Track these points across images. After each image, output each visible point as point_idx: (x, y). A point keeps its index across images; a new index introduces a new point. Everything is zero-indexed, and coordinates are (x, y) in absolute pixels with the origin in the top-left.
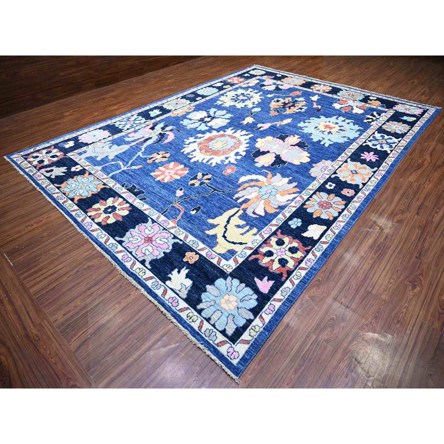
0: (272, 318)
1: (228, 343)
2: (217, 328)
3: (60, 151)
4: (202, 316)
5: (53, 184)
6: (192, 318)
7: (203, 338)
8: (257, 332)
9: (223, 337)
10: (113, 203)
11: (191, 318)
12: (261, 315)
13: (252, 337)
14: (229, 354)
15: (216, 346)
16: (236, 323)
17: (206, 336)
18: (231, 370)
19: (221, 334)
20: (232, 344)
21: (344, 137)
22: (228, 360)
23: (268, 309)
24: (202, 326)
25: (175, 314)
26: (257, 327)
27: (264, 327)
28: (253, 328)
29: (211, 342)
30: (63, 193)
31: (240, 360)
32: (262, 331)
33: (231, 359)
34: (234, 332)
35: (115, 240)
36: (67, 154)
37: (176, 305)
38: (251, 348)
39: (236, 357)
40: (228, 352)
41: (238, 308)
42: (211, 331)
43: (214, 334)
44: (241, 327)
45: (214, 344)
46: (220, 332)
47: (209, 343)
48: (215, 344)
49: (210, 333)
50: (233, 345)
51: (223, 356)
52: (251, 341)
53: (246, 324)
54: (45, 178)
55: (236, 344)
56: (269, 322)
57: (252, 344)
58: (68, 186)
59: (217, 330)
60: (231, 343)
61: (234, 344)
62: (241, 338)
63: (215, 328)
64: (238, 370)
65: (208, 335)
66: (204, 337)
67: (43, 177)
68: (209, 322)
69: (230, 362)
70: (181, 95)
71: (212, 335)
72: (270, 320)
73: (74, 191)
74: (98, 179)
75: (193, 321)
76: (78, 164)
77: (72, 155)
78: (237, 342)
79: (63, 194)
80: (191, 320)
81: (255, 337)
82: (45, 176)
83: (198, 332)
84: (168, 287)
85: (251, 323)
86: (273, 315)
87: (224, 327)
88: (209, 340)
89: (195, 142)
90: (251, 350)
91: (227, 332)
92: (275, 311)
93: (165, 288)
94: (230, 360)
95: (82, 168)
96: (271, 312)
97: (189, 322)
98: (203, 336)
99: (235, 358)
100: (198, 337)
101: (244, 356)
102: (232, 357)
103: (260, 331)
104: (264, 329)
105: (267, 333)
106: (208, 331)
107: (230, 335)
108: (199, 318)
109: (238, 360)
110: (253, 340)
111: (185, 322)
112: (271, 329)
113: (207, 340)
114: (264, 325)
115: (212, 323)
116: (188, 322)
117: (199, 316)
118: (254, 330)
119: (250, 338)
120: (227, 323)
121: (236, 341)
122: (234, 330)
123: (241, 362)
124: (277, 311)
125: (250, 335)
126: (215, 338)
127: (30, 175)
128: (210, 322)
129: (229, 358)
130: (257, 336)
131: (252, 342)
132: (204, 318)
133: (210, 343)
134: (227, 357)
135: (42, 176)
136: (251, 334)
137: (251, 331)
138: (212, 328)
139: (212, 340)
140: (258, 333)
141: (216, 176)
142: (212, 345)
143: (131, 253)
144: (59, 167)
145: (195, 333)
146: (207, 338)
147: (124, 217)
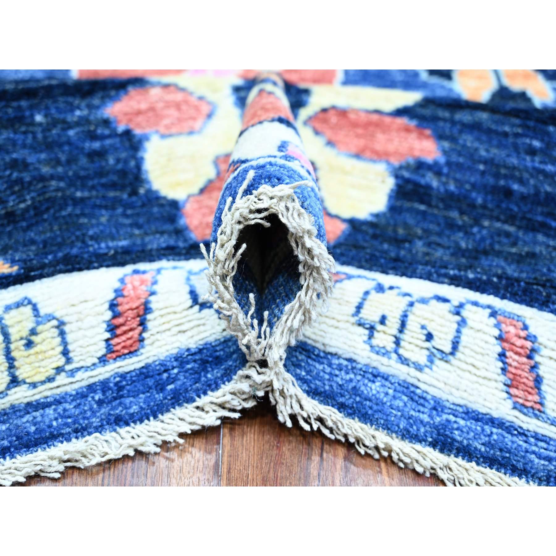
147: (427, 112)
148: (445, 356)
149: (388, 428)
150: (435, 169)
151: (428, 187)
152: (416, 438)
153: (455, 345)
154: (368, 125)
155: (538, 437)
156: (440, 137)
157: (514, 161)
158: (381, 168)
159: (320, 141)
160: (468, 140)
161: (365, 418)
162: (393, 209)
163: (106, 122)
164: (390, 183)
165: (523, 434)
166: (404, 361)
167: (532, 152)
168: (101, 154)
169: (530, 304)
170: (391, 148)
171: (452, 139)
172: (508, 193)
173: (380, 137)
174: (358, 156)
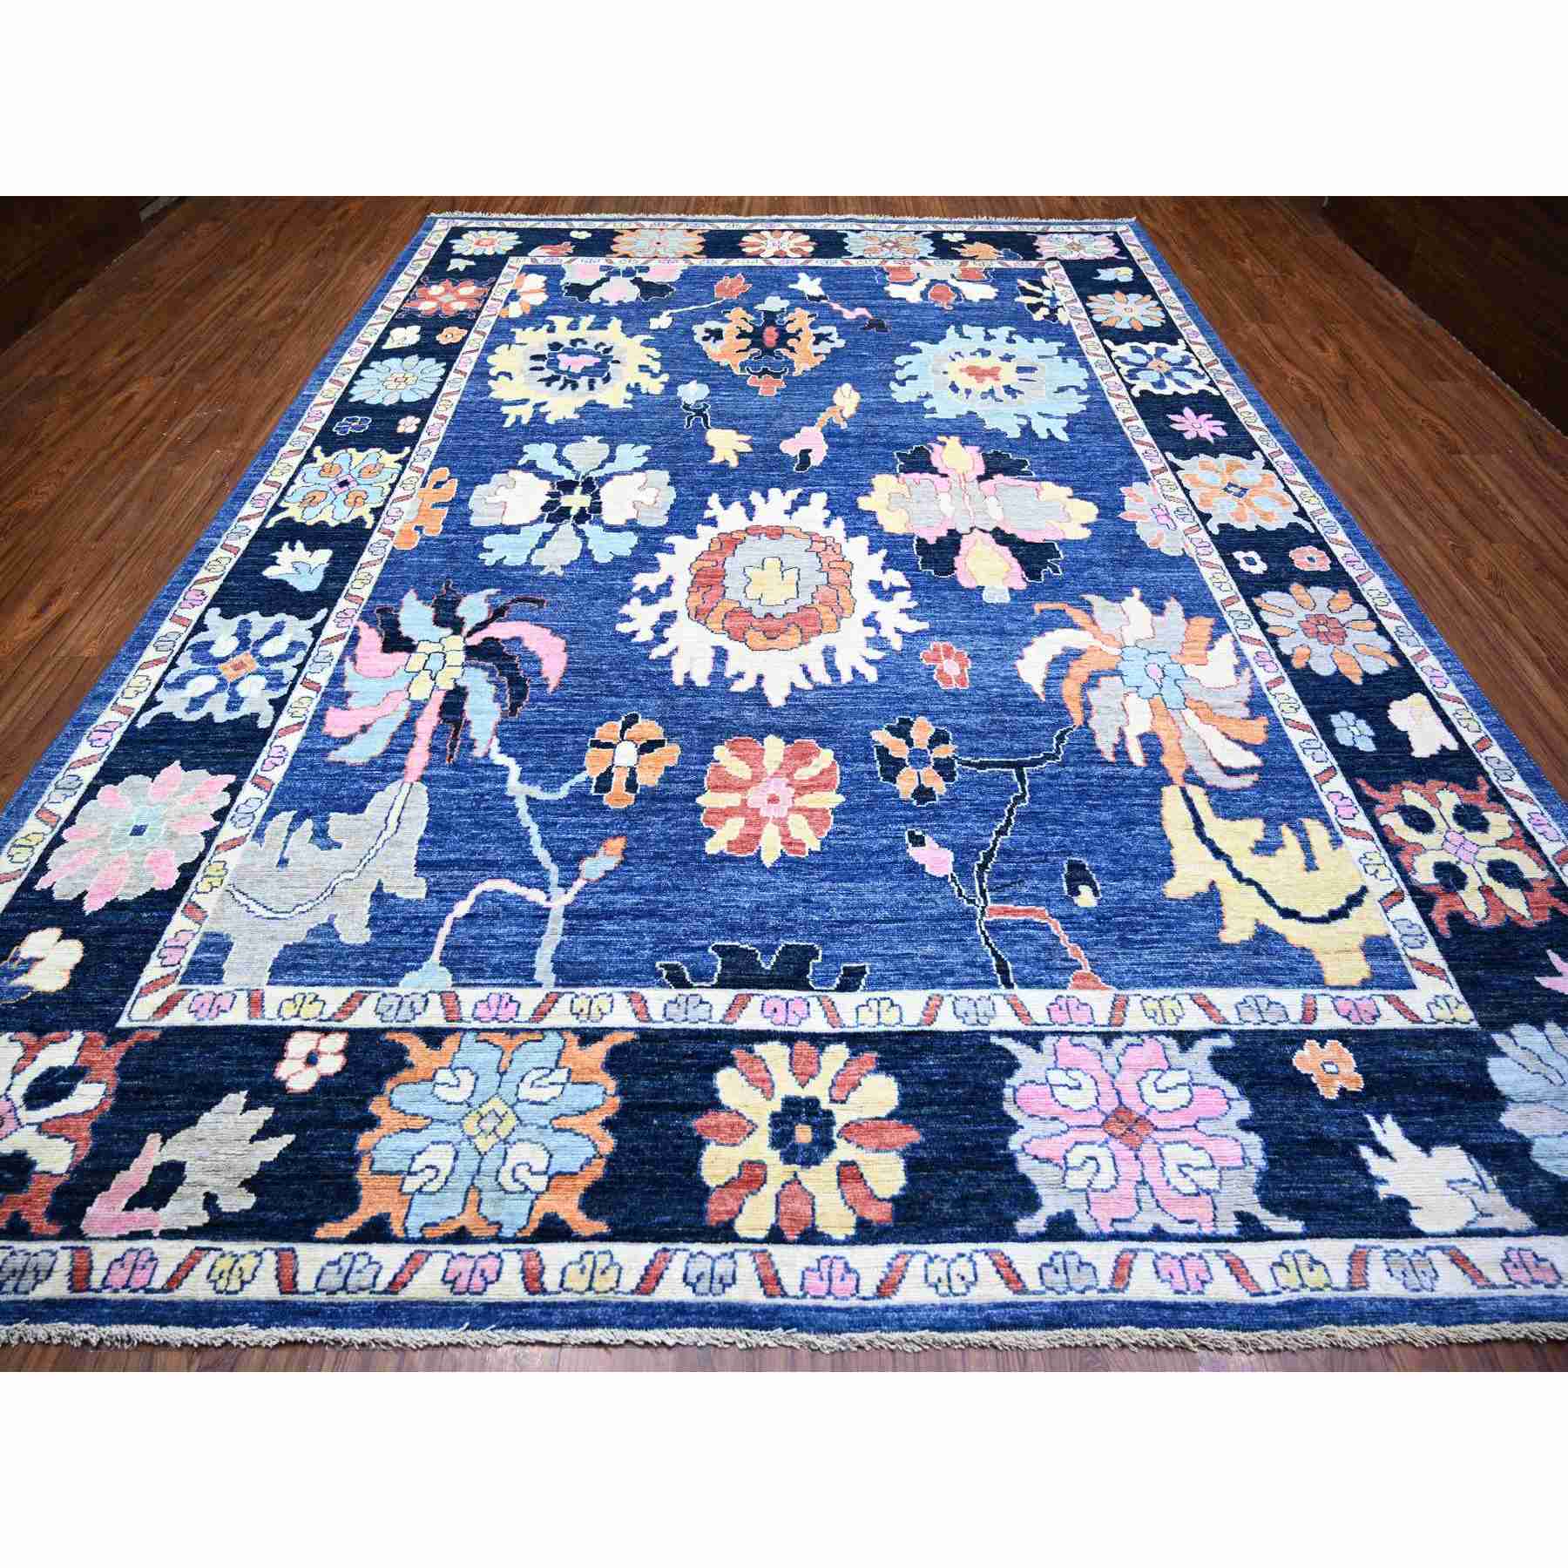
3: (40, 1032)
5: (309, 1238)
10: (768, 1094)
21: (1061, 390)
30: (446, 1239)
35: (1028, 1239)
36: (123, 1023)
37: (1553, 1275)
54: (189, 1245)
58: (411, 1184)
67: (172, 1253)
70: (302, 436)
73: (485, 1182)
74: (513, 1032)
76: (287, 1032)
77: (165, 1009)
79: (456, 1249)
82: (170, 1234)
84: (1446, 1236)
89: (668, 618)
93: (1442, 1249)
95: (339, 1041)
127: (50, 1304)
135: (160, 1247)
141: (947, 713)
143: (1158, 1234)
144: (192, 1122)
147: (904, 1112)
148: (973, 1284)
149: (963, 1329)
150: (921, 1146)
151: (922, 1158)
152: (977, 1329)
153: (976, 1276)
154: (876, 1128)
155: (1031, 1304)
156: (918, 1127)
157: (960, 1129)
158: (893, 1154)
159: (852, 1147)
160: (932, 1124)
161: (951, 1330)
162: (910, 1179)
163: (690, 1130)
164: (901, 1164)
165: (1024, 1305)
166: (956, 1295)
167: (966, 1121)
168: (680, 1147)
169: (1000, 1240)
170: (895, 1140)
171: (924, 1126)
172: (965, 1148)
173: (887, 1135)
174: (877, 1151)
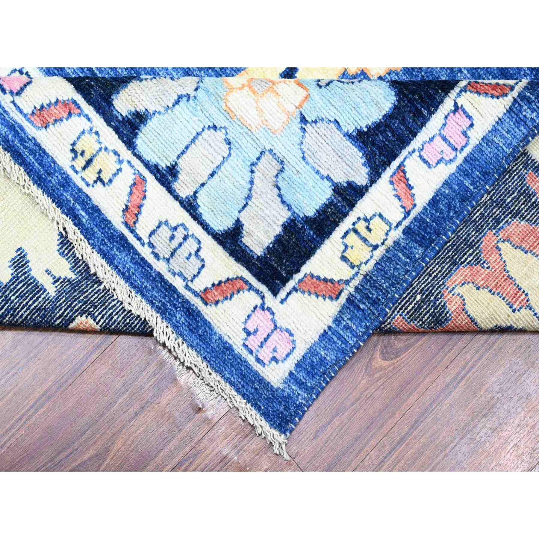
0: (446, 183)
1: (251, 288)
2: (207, 217)
4: (139, 157)
6: (96, 165)
7: (143, 263)
8: (375, 247)
9: (231, 261)
11: (89, 162)
12: (401, 168)
13: (352, 267)
14: (254, 342)
15: (197, 302)
16: (287, 198)
17: (157, 256)
18: (258, 408)
19: (219, 249)
20: (268, 294)
22: (248, 367)
23: (438, 139)
24: (140, 207)
25: (16, 134)
26: (376, 223)
27: (406, 223)
28: (361, 227)
29: (178, 283)
31: (298, 365)
32: (396, 243)
33: (258, 360)
34: (278, 240)
37: (17, 87)
38: (346, 321)
39: (281, 354)
40: (249, 333)
41: (303, 120)
42: (179, 234)
43: (190, 246)
44: (307, 220)
45: (188, 295)
46: (216, 236)
47: (171, 289)
48: (196, 294)
49: (175, 243)
50: (270, 300)
51: (228, 348)
52: (347, 282)
53: (330, 204)
55: (282, 294)
56: (434, 202)
57: (350, 300)
59: (206, 227)
60: (263, 288)
61: (275, 292)
62: (306, 269)
63: (197, 217)
64: (287, 408)
65: (164, 251)
66: (150, 259)
68: (170, 190)
69: (256, 374)
71: (183, 252)
72: (438, 193)
75: (99, 179)
78: (291, 284)
80: (90, 175)
81: (365, 269)
83: (123, 237)
85: (352, 205)
86: (452, 168)
87: (236, 215)
88: (168, 277)
90: (347, 327)
91: (246, 240)
92: (468, 150)
94: (257, 367)
96: (449, 154)
97: (81, 184)
98: (145, 252)
99: (275, 359)
100: (122, 257)
101: (311, 351)
102: (265, 354)
103: (390, 242)
104: (407, 231)
105: (419, 252)
106: (165, 232)
107: (258, 251)
108: (125, 166)
109: (289, 365)
110: (355, 282)
111: (67, 182)
112: (438, 234)
113: (159, 275)
114: (408, 213)
115: (184, 192)
116: (76, 179)
117: (126, 154)
118: (365, 240)
119: (345, 273)
120: (249, 197)
121: (284, 281)
122: (278, 230)
123: (301, 376)
124: (478, 149)
125: (344, 259)
126: (194, 264)
128: (176, 186)
129: (251, 360)
130: (372, 263)
131: (351, 289)
132: (147, 165)
133: (175, 290)
134: (244, 354)
136: (350, 254)
137: (352, 238)
138: (184, 217)
139: (181, 275)
140: (378, 254)
142: (179, 296)
145: (111, 238)
146: (160, 266)
